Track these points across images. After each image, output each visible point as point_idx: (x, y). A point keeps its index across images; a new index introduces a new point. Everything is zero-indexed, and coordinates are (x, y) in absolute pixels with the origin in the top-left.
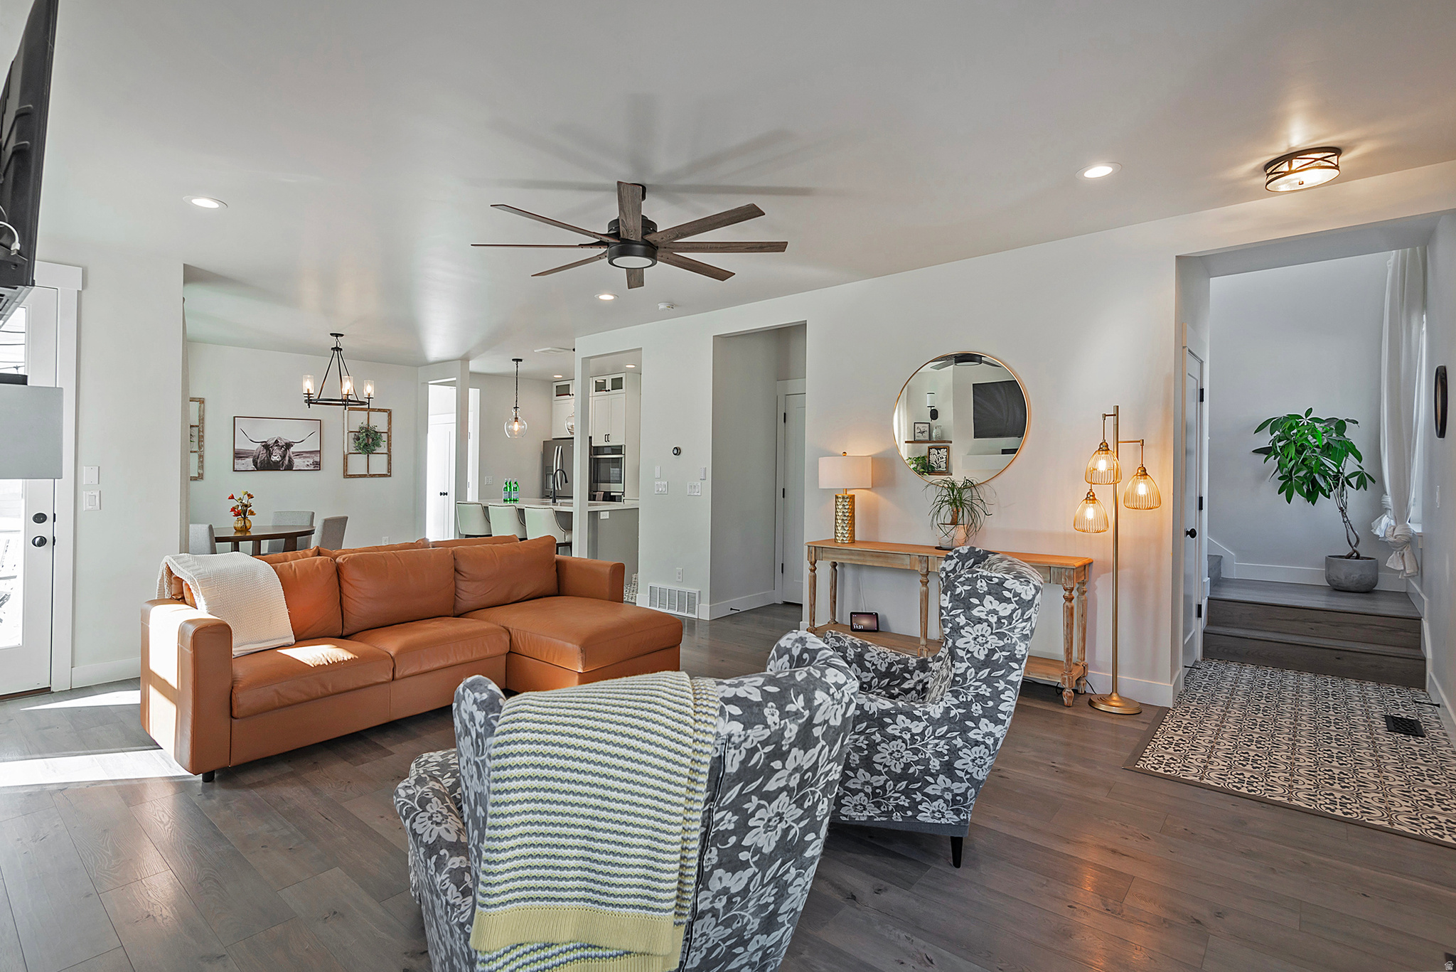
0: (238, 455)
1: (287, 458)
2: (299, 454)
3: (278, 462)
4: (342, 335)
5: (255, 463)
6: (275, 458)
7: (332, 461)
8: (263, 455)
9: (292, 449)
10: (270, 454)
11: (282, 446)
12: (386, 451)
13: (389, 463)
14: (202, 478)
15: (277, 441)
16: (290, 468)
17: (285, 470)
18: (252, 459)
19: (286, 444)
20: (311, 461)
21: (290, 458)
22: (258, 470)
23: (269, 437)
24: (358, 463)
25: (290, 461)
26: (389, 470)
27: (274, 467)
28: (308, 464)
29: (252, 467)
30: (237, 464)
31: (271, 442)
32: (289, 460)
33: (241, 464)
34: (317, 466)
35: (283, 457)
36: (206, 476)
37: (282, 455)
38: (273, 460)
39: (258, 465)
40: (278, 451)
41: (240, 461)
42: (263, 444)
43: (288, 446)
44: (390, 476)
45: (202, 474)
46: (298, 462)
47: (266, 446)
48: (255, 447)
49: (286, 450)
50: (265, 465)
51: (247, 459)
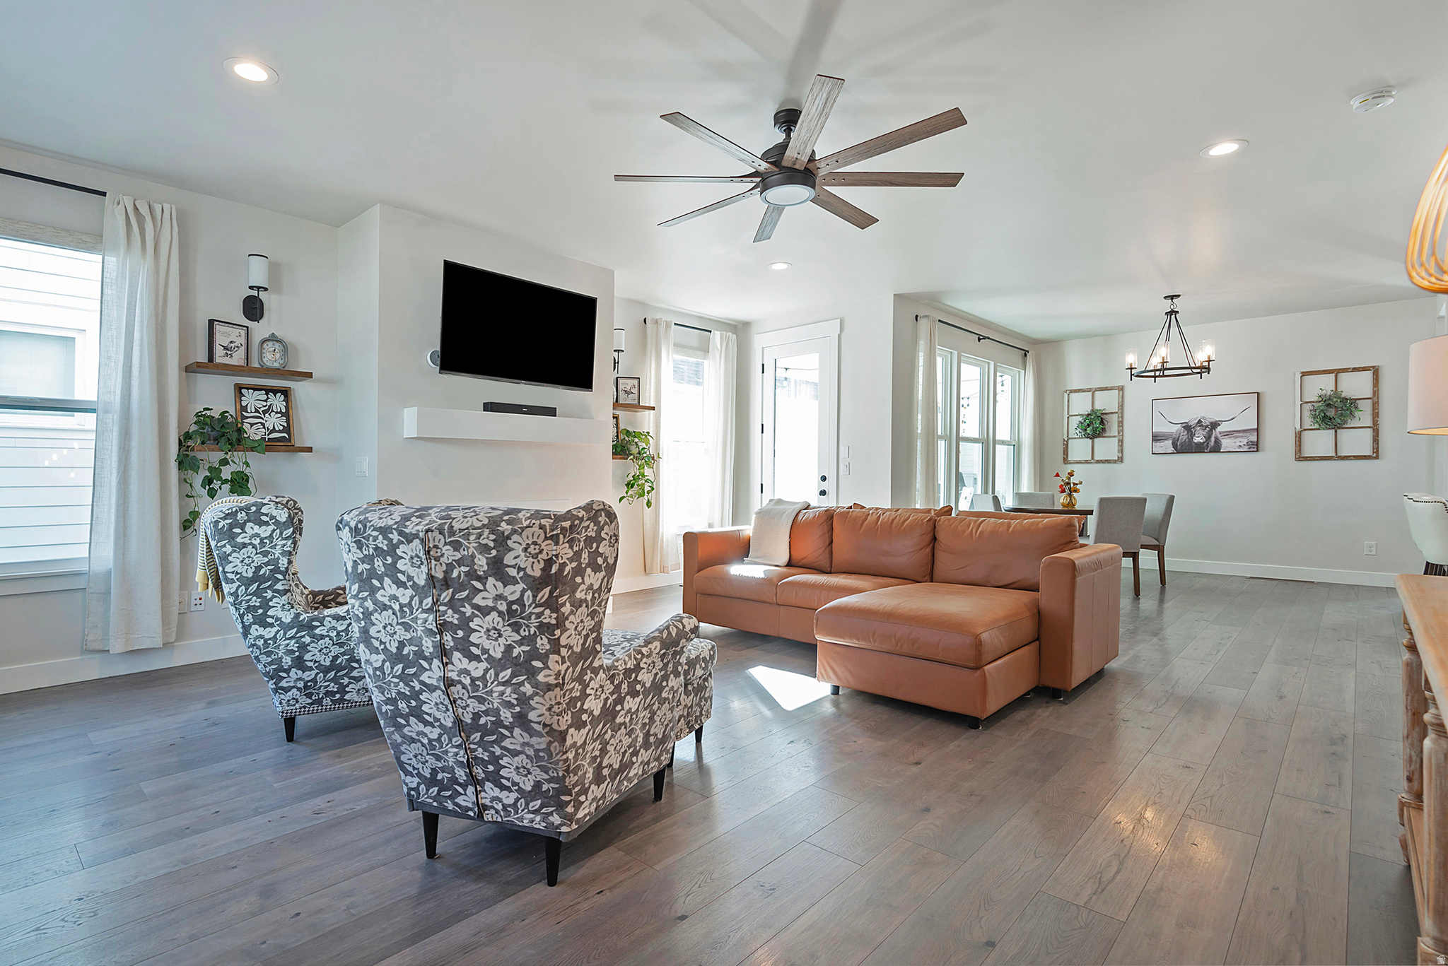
0: (1156, 438)
1: (1213, 439)
2: (1228, 434)
3: (1199, 444)
4: (1179, 296)
5: (1174, 445)
6: (1197, 440)
7: (1279, 437)
8: (1184, 436)
9: (1219, 429)
10: (1192, 436)
11: (1207, 426)
12: (1370, 424)
13: (1376, 440)
14: (1122, 462)
15: (1200, 421)
16: (1216, 449)
17: (1210, 452)
18: (1171, 442)
19: (1212, 423)
20: (1245, 441)
21: (1216, 439)
22: (1177, 453)
23: (1191, 418)
24: (1319, 442)
25: (1217, 441)
26: (1376, 450)
27: (1200, 449)
28: (1241, 444)
29: (1171, 449)
30: (1156, 447)
31: (1193, 423)
32: (1215, 441)
33: (1159, 447)
34: (1255, 447)
35: (1208, 438)
36: (1125, 459)
37: (1207, 436)
38: (1196, 441)
39: (1179, 447)
40: (1201, 432)
41: (1158, 444)
42: (1184, 425)
43: (1214, 425)
44: (1377, 458)
45: (1122, 458)
46: (1226, 443)
47: (1187, 427)
48: (1174, 429)
49: (1211, 430)
50: (1184, 446)
51: (1166, 442)
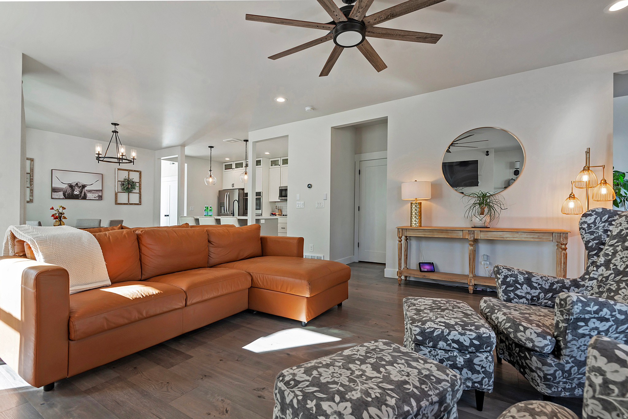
0: (54, 190)
1: (83, 193)
2: (90, 191)
3: (77, 195)
4: (118, 125)
5: (64, 195)
6: (76, 192)
7: (109, 195)
8: (69, 191)
9: (86, 188)
10: (73, 191)
11: (80, 187)
12: (138, 192)
13: (140, 198)
14: (32, 202)
15: (77, 184)
16: (85, 198)
17: (82, 199)
18: (62, 193)
19: (83, 185)
20: (97, 195)
21: (85, 193)
22: (66, 198)
23: (73, 181)
24: (123, 197)
25: (85, 194)
26: (140, 201)
27: (76, 197)
28: (95, 196)
29: (62, 197)
30: (54, 195)
31: (74, 184)
32: (84, 194)
33: (55, 195)
34: (100, 198)
35: (81, 192)
36: (35, 200)
37: (80, 191)
38: (75, 193)
39: (66, 196)
40: (78, 189)
41: (55, 193)
42: (69, 185)
43: (84, 186)
44: (141, 204)
45: (32, 200)
46: (89, 195)
47: (71, 186)
48: (64, 186)
49: (82, 189)
50: (69, 196)
51: (60, 193)
